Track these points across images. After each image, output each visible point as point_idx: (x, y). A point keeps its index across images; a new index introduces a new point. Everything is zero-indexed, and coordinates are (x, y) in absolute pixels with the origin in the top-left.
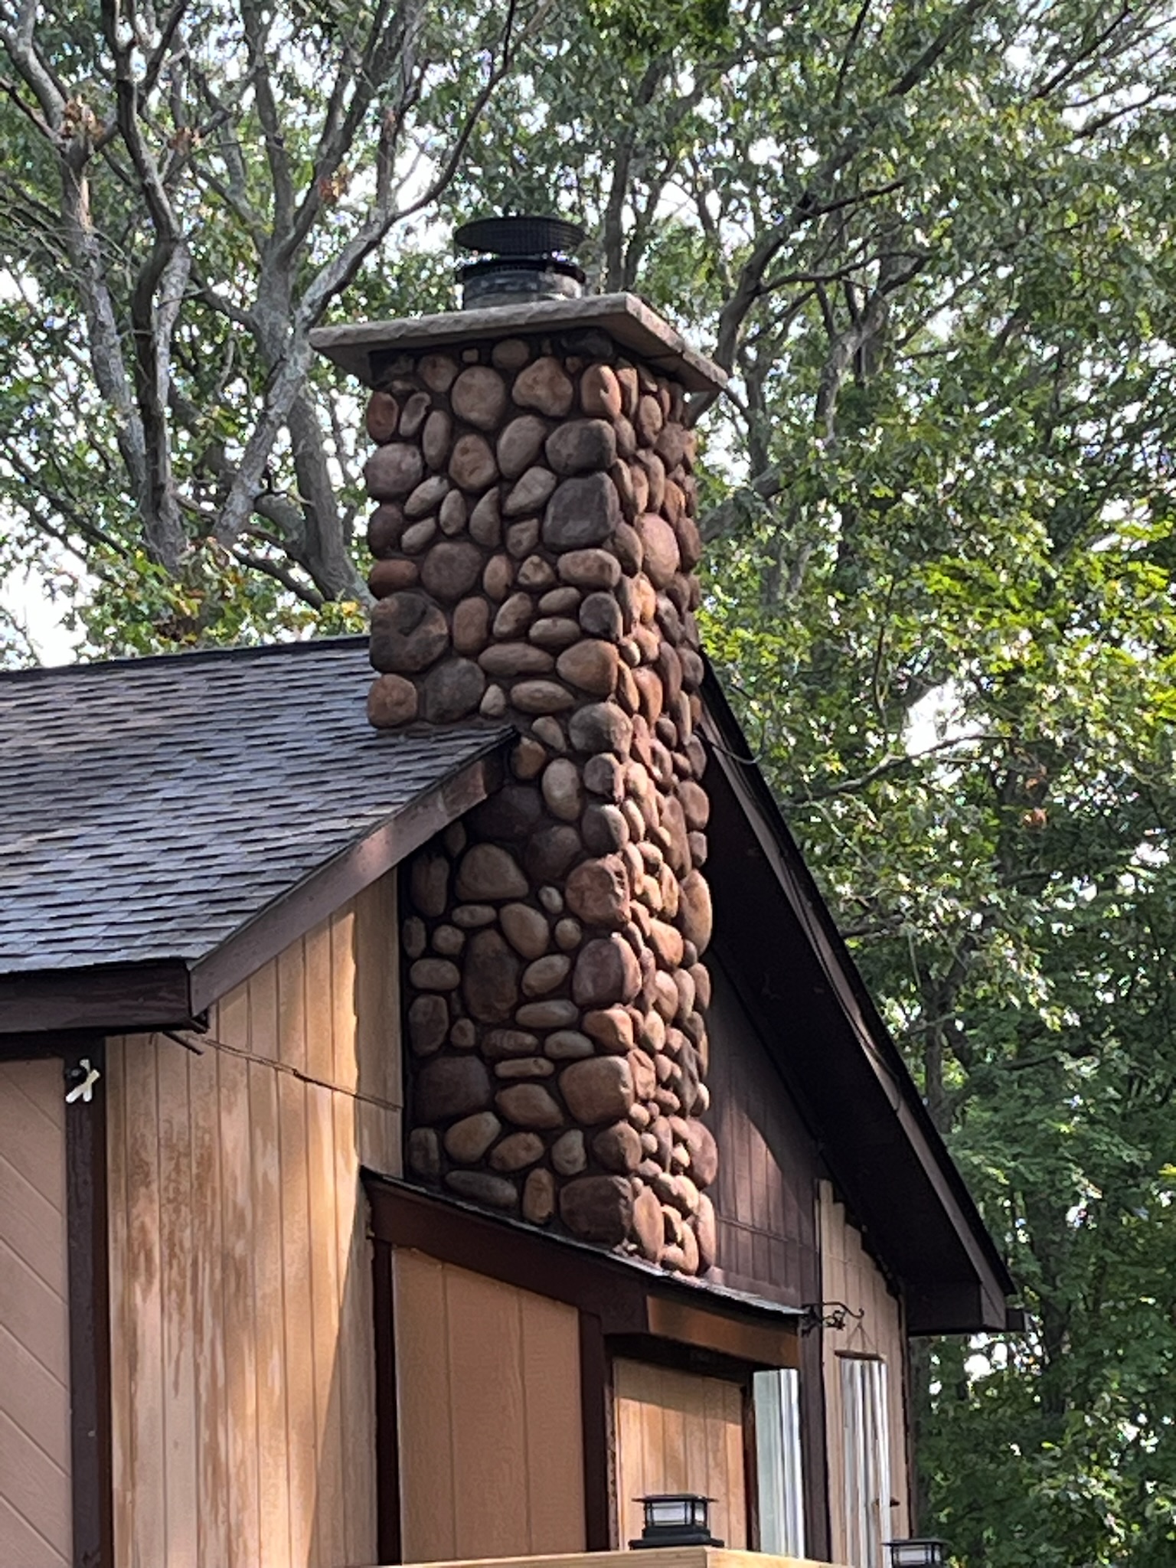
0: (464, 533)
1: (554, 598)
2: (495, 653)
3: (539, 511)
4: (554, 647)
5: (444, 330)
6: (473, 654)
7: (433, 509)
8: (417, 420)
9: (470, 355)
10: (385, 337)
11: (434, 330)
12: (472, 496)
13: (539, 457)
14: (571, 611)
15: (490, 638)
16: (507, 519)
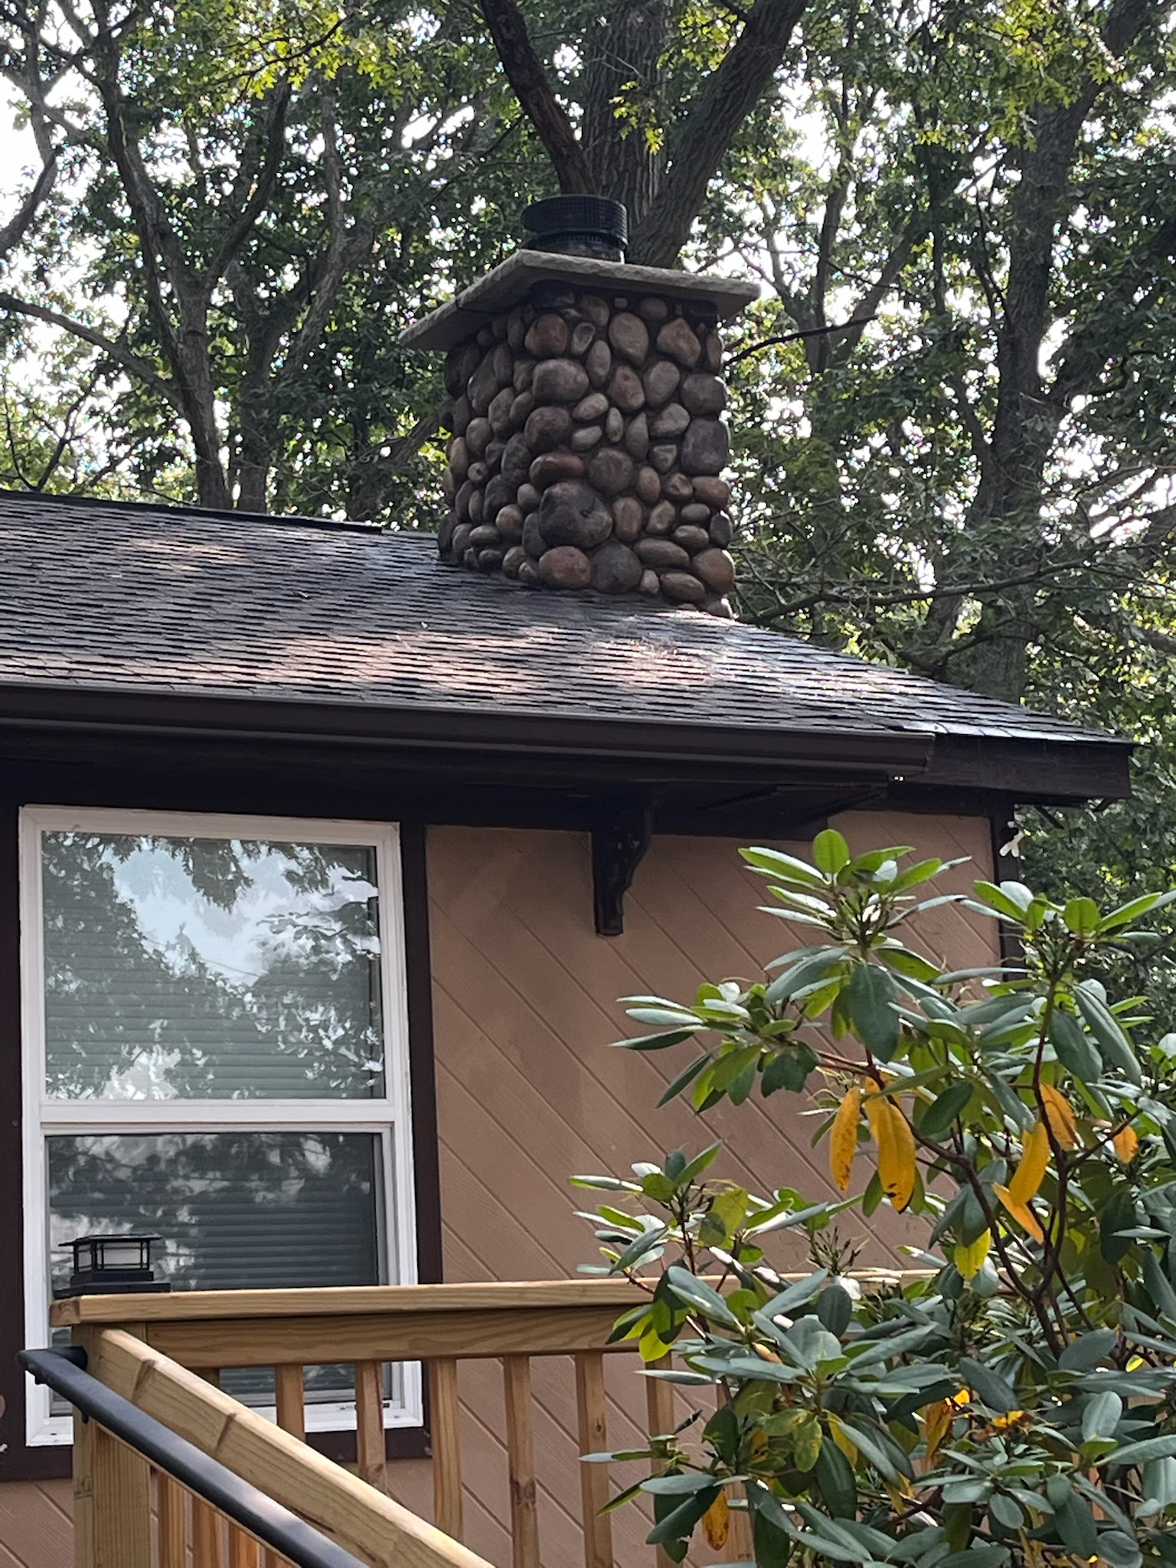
0: (623, 445)
1: (694, 510)
2: (647, 545)
3: (679, 438)
4: (693, 548)
5: (626, 276)
6: (631, 542)
7: (601, 419)
8: (585, 346)
9: (621, 302)
10: (579, 271)
11: (619, 275)
12: (629, 415)
13: (677, 395)
14: (704, 523)
15: (645, 531)
16: (655, 439)
